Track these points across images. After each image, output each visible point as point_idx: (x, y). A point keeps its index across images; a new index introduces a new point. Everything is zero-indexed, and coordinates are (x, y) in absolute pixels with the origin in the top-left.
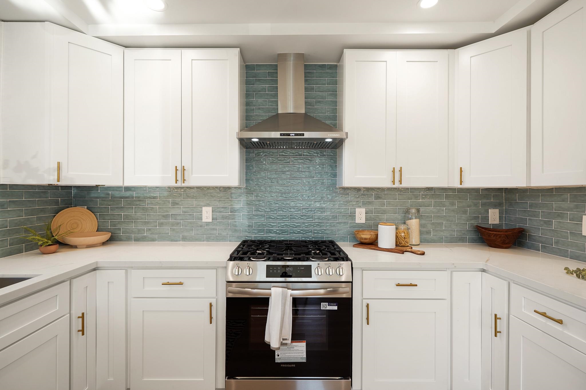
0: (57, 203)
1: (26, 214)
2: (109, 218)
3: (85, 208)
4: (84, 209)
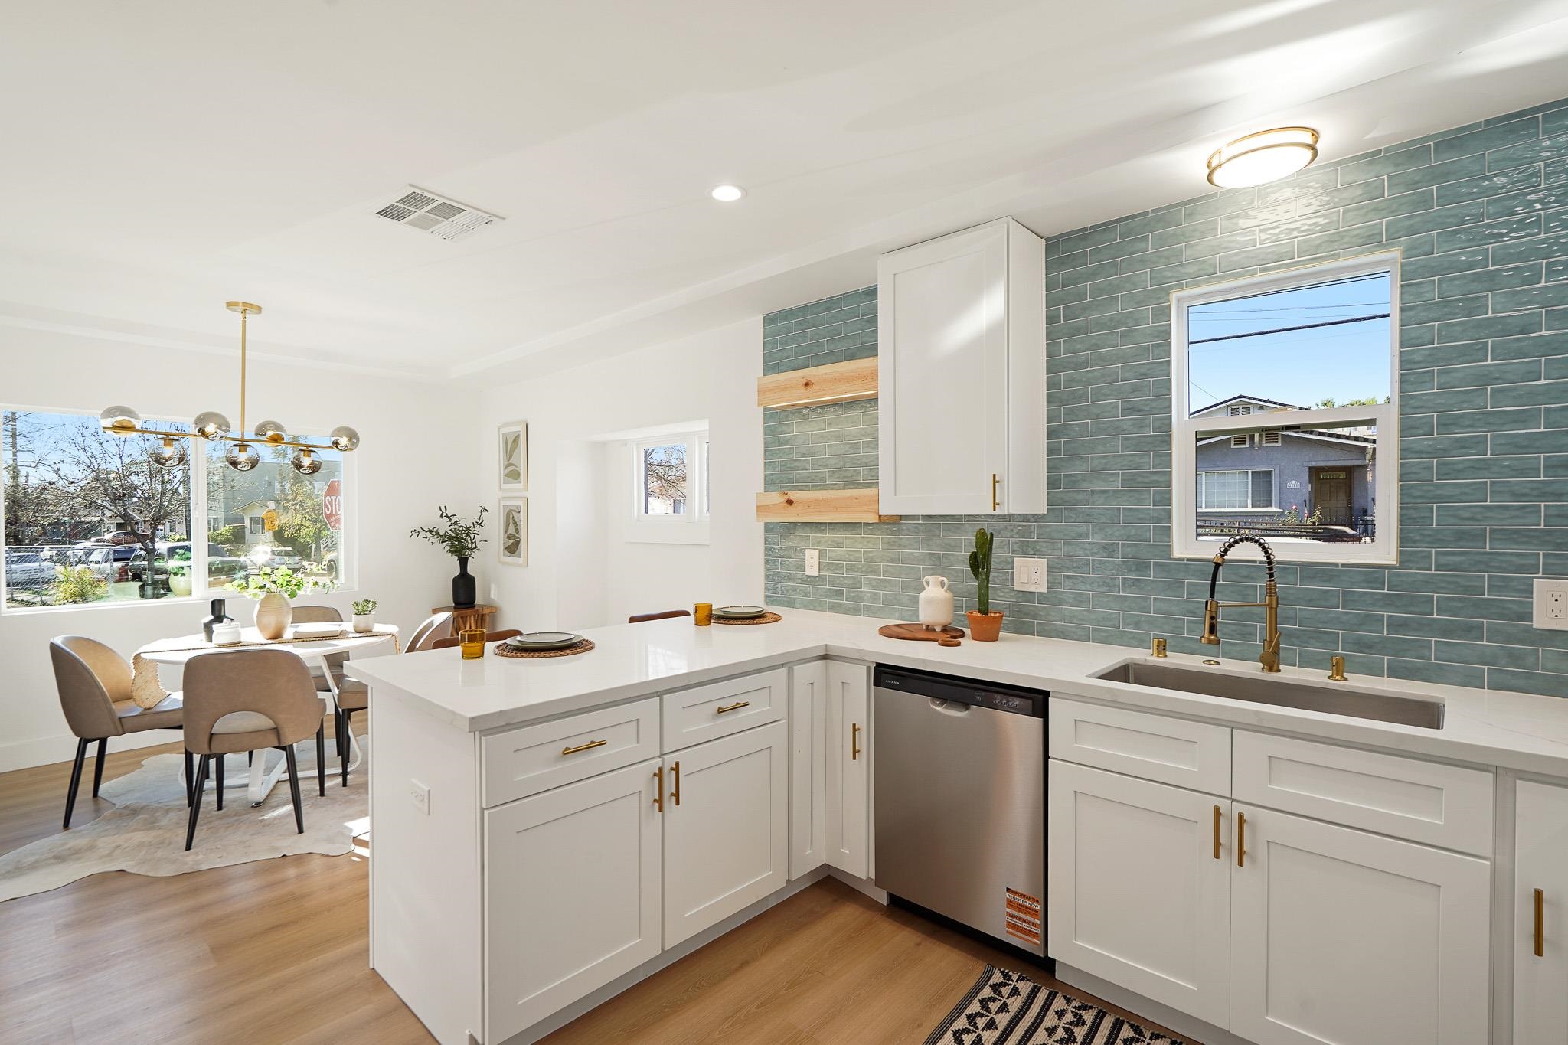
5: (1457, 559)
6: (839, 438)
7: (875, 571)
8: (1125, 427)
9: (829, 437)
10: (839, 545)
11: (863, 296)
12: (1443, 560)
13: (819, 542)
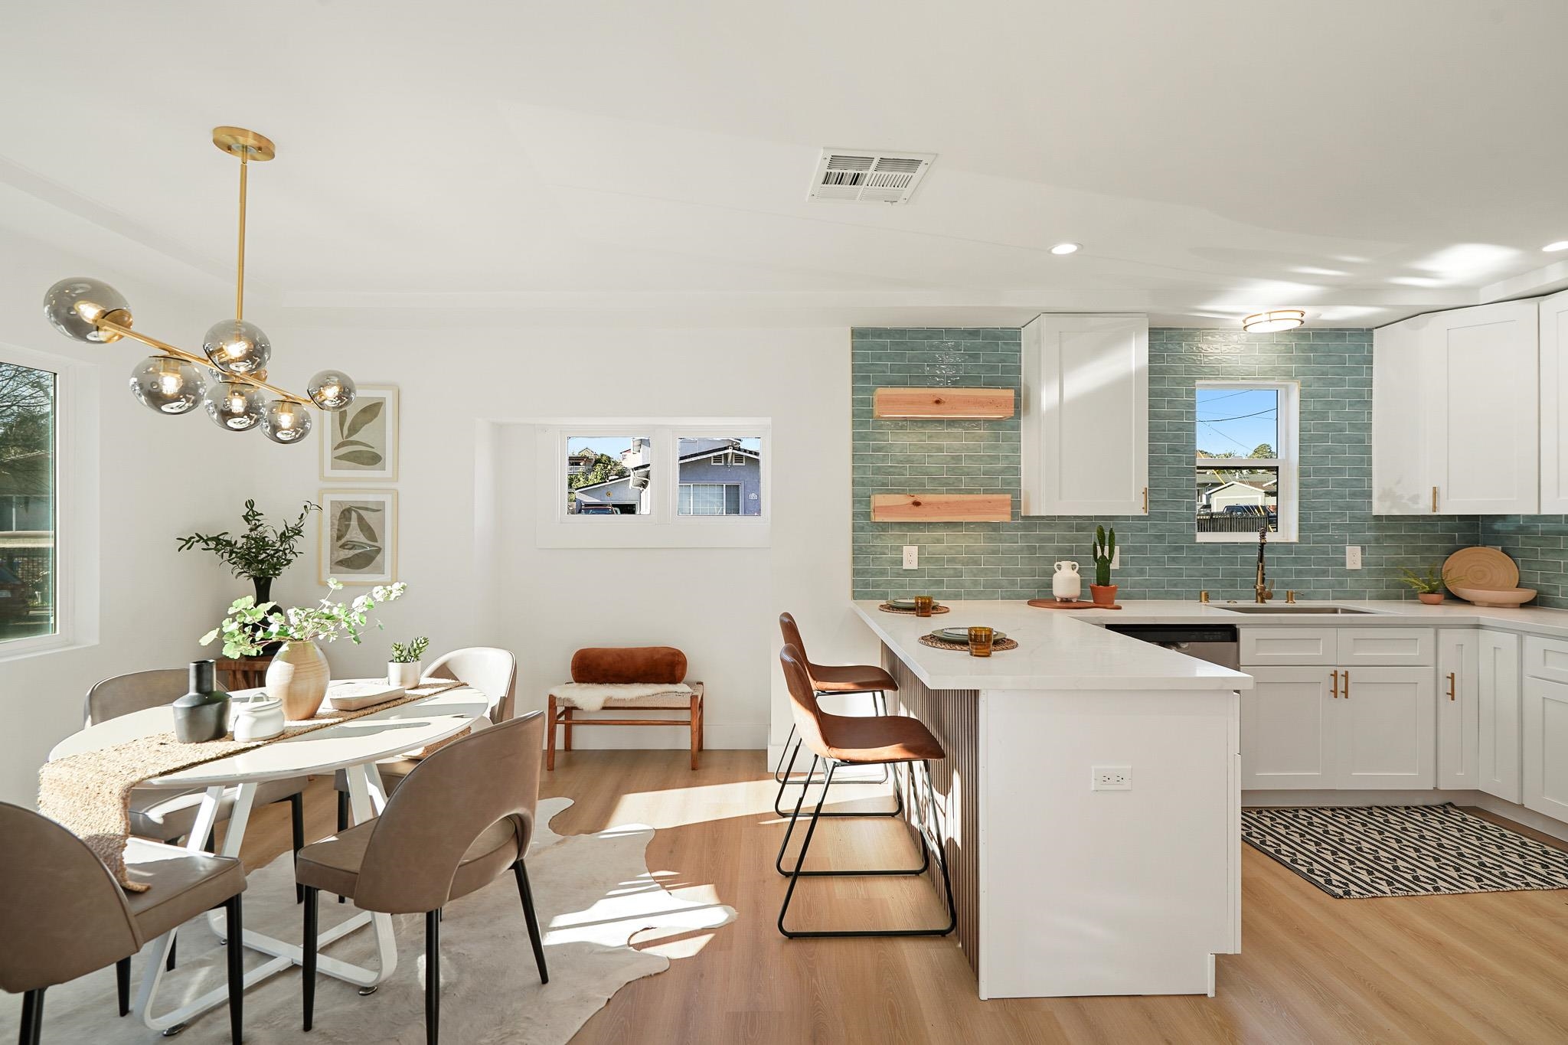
0: (1452, 539)
1: (1406, 553)
2: (1538, 567)
3: (1498, 550)
4: (1496, 552)
5: (1320, 538)
6: (940, 449)
7: (976, 562)
8: (1170, 461)
9: (930, 448)
10: (939, 541)
11: (966, 335)
12: (1315, 539)
13: (918, 539)
